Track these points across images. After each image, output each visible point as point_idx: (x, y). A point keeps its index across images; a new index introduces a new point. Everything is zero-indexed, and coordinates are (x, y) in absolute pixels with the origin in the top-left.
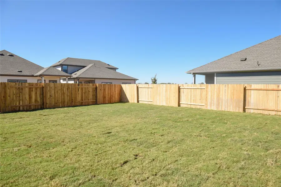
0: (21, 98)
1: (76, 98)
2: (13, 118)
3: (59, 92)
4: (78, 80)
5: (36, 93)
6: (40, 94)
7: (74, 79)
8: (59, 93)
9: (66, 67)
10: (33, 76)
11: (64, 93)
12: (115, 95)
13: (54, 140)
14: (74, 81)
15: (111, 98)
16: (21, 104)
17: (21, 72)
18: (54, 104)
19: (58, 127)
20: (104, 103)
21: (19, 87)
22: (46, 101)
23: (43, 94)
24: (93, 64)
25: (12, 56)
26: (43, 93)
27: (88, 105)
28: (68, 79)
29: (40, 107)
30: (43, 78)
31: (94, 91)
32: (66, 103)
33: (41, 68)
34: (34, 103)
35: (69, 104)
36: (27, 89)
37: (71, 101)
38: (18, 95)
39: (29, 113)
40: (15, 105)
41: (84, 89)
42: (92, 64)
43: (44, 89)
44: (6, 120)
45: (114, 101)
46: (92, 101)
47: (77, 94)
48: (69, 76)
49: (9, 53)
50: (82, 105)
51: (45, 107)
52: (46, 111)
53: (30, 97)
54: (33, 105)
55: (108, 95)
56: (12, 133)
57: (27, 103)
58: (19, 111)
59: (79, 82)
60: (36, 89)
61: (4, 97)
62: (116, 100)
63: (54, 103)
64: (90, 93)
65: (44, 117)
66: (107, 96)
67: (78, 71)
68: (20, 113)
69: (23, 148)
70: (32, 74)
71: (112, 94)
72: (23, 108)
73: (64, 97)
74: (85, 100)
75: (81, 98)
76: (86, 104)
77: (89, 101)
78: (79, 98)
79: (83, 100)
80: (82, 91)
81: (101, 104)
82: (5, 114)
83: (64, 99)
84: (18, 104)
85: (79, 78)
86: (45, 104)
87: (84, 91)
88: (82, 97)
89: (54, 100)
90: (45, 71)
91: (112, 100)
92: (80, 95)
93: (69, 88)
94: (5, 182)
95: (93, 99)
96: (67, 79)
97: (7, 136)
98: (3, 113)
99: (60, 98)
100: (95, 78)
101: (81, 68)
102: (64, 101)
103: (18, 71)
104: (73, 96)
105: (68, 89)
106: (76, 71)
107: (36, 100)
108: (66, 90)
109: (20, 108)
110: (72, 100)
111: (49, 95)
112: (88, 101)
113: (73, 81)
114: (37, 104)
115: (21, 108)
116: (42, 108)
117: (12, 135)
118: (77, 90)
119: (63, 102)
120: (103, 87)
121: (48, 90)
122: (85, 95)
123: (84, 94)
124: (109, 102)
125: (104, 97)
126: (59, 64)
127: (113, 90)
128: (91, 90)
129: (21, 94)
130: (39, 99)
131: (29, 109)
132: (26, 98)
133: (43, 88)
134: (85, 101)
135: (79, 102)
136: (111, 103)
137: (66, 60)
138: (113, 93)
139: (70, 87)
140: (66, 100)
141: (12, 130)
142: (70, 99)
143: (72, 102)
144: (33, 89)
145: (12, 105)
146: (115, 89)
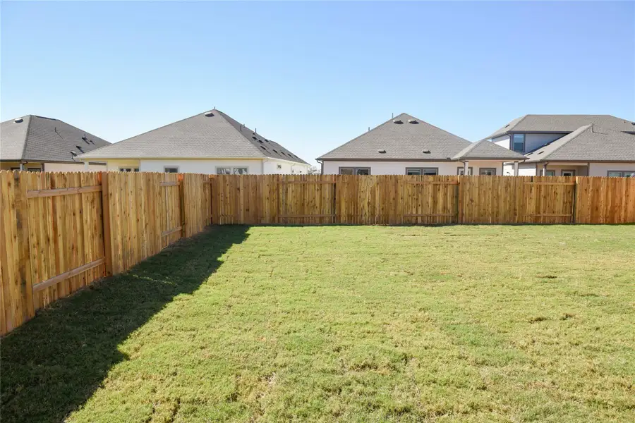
0: (420, 203)
1: (523, 206)
2: (403, 234)
3: (489, 194)
4: (545, 166)
5: (445, 194)
6: (453, 197)
7: (535, 164)
8: (487, 196)
9: (521, 136)
10: (448, 160)
11: (498, 197)
12: (626, 204)
13: (448, 271)
14: (537, 167)
15: (613, 211)
16: (420, 212)
17: (429, 152)
18: (476, 216)
19: (464, 255)
20: (594, 221)
21: (417, 182)
22: (462, 210)
23: (457, 197)
24: (590, 125)
25: (415, 122)
26: (458, 194)
27: (552, 223)
28: (519, 164)
29: (450, 221)
30: (467, 164)
31: (569, 192)
32: (501, 217)
33: (466, 143)
34: (441, 212)
35: (508, 219)
36: (430, 187)
37: (512, 213)
38: (415, 197)
39: (429, 228)
40: (409, 213)
41: (543, 189)
42: (586, 127)
43: (460, 187)
44: (392, 236)
45: (622, 220)
46: (562, 215)
47: (526, 198)
48: (520, 159)
49: (411, 117)
50: (536, 221)
51: (459, 221)
52: (458, 229)
53: (435, 202)
54: (439, 216)
55: (607, 206)
56: (394, 254)
57: (429, 211)
58: (416, 224)
59: (547, 171)
60: (446, 186)
61: (394, 199)
62: (629, 215)
63: (476, 213)
64: (558, 197)
65: (450, 239)
66: (602, 206)
67: (548, 144)
68: (415, 227)
69: (402, 273)
70: (448, 157)
71: (617, 201)
72: (422, 221)
73: (498, 204)
74: (544, 212)
75: (536, 207)
76: (547, 221)
77: (556, 215)
78: (531, 208)
79: (539, 213)
80: (540, 192)
81: (586, 224)
82: (394, 227)
83: (498, 207)
84: (414, 212)
85: (548, 161)
86: (460, 216)
87: (542, 193)
88: (538, 208)
89: (476, 209)
90: (471, 150)
91: (616, 216)
92: (533, 202)
93: (510, 186)
94: (370, 301)
95: (565, 211)
96: (516, 164)
97: (387, 257)
98: (391, 226)
99: (490, 205)
100: (589, 162)
101: (557, 136)
102: (498, 212)
103: (424, 152)
104: (517, 203)
105: (506, 187)
106: (543, 146)
107: (445, 208)
108: (504, 190)
109: (417, 219)
110: (515, 210)
111: (468, 200)
112: (551, 215)
113: (535, 170)
114: (446, 215)
115: (420, 220)
116: (454, 223)
117: (394, 256)
118: (527, 191)
119: (495, 214)
120: (593, 185)
121: (468, 189)
122: (545, 202)
123: (542, 199)
124: (608, 220)
125: (595, 208)
126: (505, 131)
127: (621, 193)
128: (560, 191)
129: (420, 195)
130: (449, 206)
131: (431, 222)
132: (428, 203)
133: (458, 184)
134: (545, 215)
135: (531, 216)
136: (612, 223)
137: (523, 120)
138: (621, 199)
139: (512, 184)
140: (502, 211)
141: (396, 251)
142: (510, 208)
143: (515, 214)
144: (441, 187)
145: (406, 213)
146: (627, 191)
